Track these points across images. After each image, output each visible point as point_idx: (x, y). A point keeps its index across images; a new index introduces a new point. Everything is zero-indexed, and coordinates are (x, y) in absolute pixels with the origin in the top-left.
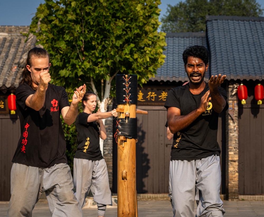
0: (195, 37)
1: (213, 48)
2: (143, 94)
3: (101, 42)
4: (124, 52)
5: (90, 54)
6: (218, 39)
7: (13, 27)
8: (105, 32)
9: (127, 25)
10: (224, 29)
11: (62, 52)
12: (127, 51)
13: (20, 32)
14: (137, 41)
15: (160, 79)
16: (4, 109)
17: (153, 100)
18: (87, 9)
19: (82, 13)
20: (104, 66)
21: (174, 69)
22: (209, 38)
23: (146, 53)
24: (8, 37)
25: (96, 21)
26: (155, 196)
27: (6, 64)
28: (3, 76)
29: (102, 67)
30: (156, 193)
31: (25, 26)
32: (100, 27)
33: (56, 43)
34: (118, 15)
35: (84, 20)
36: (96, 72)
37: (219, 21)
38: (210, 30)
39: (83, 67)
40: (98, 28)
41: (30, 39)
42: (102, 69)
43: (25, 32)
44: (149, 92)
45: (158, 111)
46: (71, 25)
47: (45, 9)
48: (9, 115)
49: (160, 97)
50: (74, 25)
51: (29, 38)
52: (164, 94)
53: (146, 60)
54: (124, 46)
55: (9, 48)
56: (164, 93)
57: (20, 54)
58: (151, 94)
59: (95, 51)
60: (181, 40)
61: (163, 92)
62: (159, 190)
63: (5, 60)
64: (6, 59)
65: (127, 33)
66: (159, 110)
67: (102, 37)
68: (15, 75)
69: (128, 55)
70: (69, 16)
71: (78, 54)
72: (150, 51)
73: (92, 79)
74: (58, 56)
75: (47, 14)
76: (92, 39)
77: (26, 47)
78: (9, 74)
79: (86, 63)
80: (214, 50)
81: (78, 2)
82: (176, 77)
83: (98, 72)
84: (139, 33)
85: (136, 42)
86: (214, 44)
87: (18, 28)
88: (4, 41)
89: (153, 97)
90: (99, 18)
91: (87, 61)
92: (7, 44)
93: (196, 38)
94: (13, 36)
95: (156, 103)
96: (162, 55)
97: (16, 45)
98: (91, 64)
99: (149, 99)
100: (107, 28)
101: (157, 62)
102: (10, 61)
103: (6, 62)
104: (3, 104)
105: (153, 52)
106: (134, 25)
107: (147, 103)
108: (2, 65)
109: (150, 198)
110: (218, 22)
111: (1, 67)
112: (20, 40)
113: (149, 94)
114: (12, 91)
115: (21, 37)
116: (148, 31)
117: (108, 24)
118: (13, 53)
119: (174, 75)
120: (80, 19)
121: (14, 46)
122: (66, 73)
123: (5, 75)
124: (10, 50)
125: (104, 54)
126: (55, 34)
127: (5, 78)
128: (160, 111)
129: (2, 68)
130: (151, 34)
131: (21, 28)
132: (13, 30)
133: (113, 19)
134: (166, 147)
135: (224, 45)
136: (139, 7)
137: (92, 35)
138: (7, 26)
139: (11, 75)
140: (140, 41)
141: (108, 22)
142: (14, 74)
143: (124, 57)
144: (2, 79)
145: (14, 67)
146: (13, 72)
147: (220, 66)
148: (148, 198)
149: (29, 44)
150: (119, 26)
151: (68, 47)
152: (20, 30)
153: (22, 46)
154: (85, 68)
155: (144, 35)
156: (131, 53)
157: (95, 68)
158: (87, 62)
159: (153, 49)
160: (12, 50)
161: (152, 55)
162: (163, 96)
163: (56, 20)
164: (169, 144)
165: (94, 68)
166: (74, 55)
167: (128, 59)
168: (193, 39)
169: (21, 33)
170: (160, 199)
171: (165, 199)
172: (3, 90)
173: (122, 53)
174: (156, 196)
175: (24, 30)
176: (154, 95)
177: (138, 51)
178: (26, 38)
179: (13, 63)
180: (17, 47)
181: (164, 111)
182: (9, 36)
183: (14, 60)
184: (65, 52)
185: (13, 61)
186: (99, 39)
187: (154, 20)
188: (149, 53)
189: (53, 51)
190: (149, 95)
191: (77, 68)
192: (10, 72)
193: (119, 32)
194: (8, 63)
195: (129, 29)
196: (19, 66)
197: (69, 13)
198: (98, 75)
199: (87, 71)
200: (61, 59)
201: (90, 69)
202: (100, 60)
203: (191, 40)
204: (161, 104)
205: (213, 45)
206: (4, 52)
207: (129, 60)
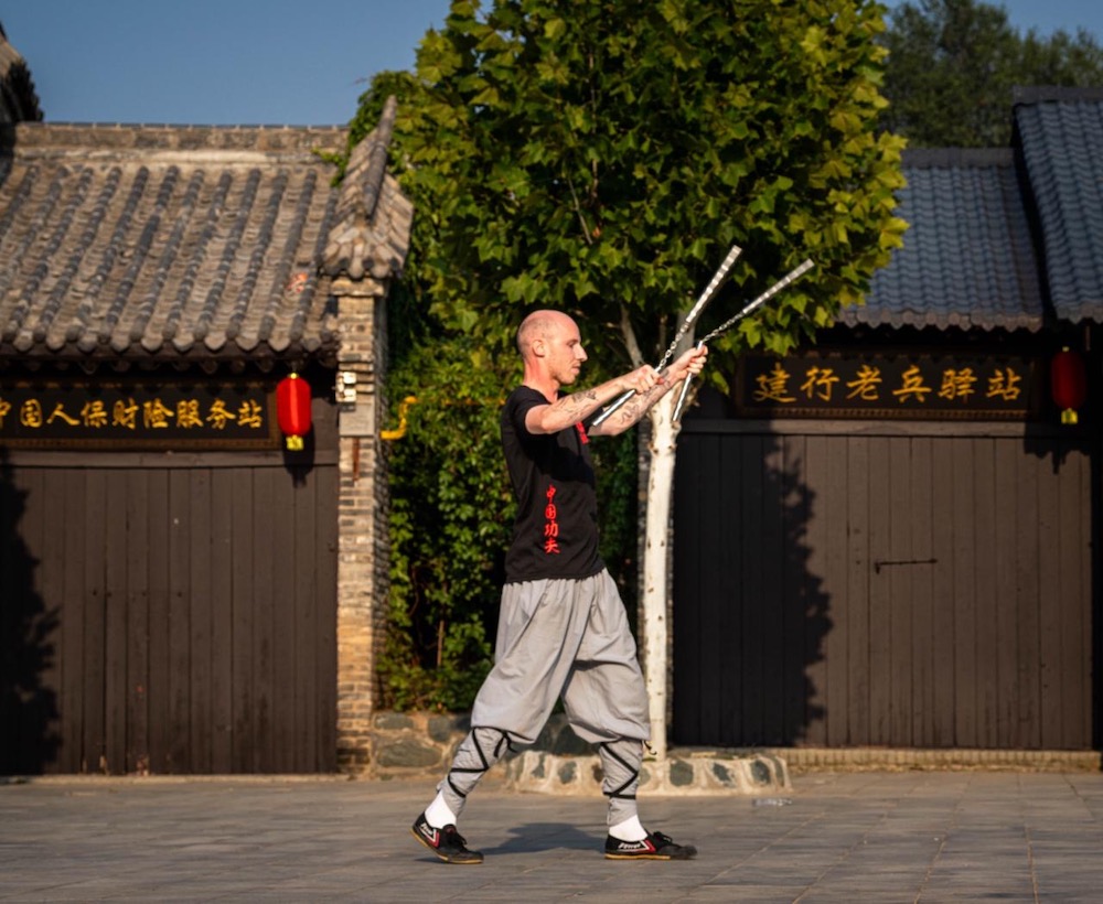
0: (971, 167)
1: (1051, 203)
2: (787, 376)
3: (666, 169)
4: (754, 208)
5: (623, 216)
6: (1068, 172)
7: (286, 129)
8: (683, 132)
9: (764, 106)
10: (1085, 135)
11: (512, 211)
12: (764, 204)
13: (310, 147)
14: (803, 165)
15: (855, 318)
16: (263, 432)
17: (827, 398)
18: (614, 44)
19: (591, 65)
20: (676, 259)
21: (905, 280)
22: (1032, 167)
23: (835, 213)
24: (268, 166)
25: (646, 90)
26: (835, 755)
27: (265, 265)
28: (257, 308)
29: (668, 264)
30: (837, 746)
31: (329, 128)
32: (663, 112)
33: (488, 177)
34: (729, 69)
35: (597, 87)
36: (645, 285)
37: (1062, 105)
38: (1030, 137)
39: (595, 262)
40: (652, 116)
41: (357, 173)
42: (670, 271)
43: (332, 151)
44: (810, 369)
45: (844, 439)
46: (550, 107)
47: (446, 50)
48: (280, 454)
49: (851, 385)
50: (563, 105)
51: (352, 171)
52: (869, 377)
53: (834, 237)
54: (752, 186)
55: (273, 207)
56: (869, 373)
57: (317, 227)
58: (819, 376)
59: (645, 202)
60: (921, 178)
61: (865, 367)
62: (849, 732)
63: (263, 252)
64: (266, 246)
65: (762, 135)
66: (847, 435)
67: (669, 150)
68: (304, 305)
69: (766, 221)
70: (545, 71)
71: (575, 213)
72: (851, 207)
73: (625, 313)
74: (500, 226)
75: (454, 67)
76: (632, 158)
77: (341, 201)
78: (279, 301)
79: (607, 249)
80: (1053, 212)
81: (573, 21)
82: (915, 312)
83: (653, 283)
84: (812, 137)
85: (797, 169)
86: (1055, 187)
87: (302, 135)
88: (253, 183)
89: (824, 385)
90: (660, 81)
91: (613, 240)
92: (264, 193)
93: (976, 171)
94: (284, 163)
95: (835, 410)
96: (893, 220)
97: (297, 197)
98: (627, 252)
99: (810, 395)
100: (691, 115)
101: (874, 246)
102: (280, 256)
103: (265, 259)
104: (259, 414)
105: (862, 207)
106: (791, 106)
107: (800, 410)
108: (250, 267)
109: (817, 763)
110: (1058, 111)
111: (249, 274)
112: (314, 177)
113: (810, 373)
114: (294, 364)
115: (315, 167)
116: (843, 129)
117: (691, 103)
118: (289, 224)
119: (908, 305)
120: (584, 83)
121: (292, 201)
122: (529, 289)
123: (266, 305)
124: (276, 213)
125: (677, 217)
126: (486, 141)
127: (266, 317)
128: (851, 439)
129: (251, 278)
130: (853, 142)
131: (315, 135)
132: (284, 140)
133: (710, 85)
134: (873, 573)
135: (1091, 193)
136: (811, 40)
137: (631, 144)
138: (262, 128)
139: (287, 304)
140: (812, 167)
141: (694, 93)
142: (301, 301)
143: (754, 226)
144: (254, 319)
145: (296, 276)
146: (293, 295)
147: (1085, 268)
148: (809, 764)
149: (352, 190)
150: (736, 109)
151: (538, 191)
152: (311, 141)
153: (321, 198)
154: (605, 267)
155: (827, 144)
156: (780, 213)
157: (643, 269)
158: (613, 245)
159: (860, 199)
160: (286, 216)
161: (856, 220)
162: (865, 381)
163: (488, 91)
164: (886, 563)
165: (638, 267)
166: (563, 220)
167: (769, 233)
168: (967, 174)
169: (316, 154)
170: (854, 767)
171: (874, 767)
172: (260, 360)
173: (743, 211)
174: (839, 758)
175: (328, 141)
176: (828, 378)
177: (801, 205)
178: (334, 171)
179: (292, 260)
180: (302, 205)
181: (865, 439)
182: (271, 163)
183: (295, 252)
184: (526, 209)
185: (291, 254)
186: (656, 159)
187: (864, 88)
188: (846, 211)
189: (479, 205)
190: (810, 377)
191: (574, 269)
192: (282, 293)
193: (737, 133)
194: (274, 262)
195: (770, 122)
196: (322, 271)
197: (545, 58)
198: (653, 295)
199: (610, 277)
200: (510, 234)
201: (621, 273)
202: (661, 238)
203: (957, 178)
204: (855, 414)
205: (1048, 193)
206: (256, 222)
207: (771, 239)
